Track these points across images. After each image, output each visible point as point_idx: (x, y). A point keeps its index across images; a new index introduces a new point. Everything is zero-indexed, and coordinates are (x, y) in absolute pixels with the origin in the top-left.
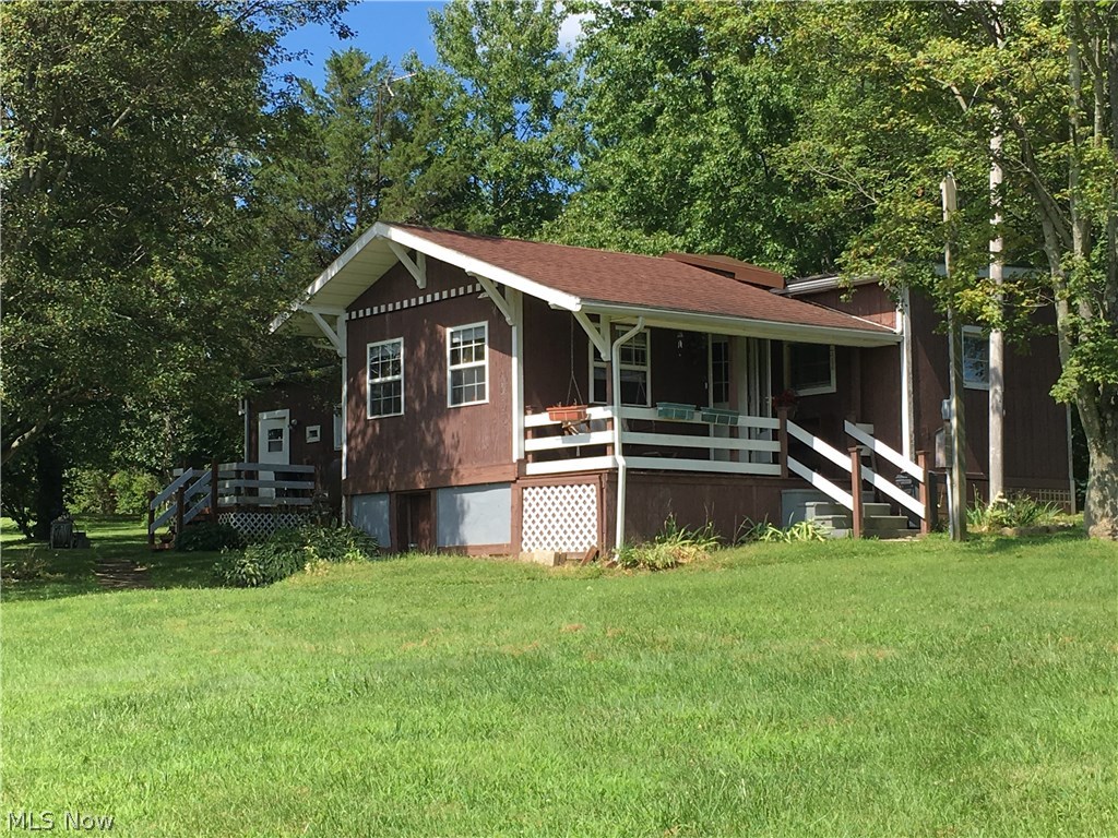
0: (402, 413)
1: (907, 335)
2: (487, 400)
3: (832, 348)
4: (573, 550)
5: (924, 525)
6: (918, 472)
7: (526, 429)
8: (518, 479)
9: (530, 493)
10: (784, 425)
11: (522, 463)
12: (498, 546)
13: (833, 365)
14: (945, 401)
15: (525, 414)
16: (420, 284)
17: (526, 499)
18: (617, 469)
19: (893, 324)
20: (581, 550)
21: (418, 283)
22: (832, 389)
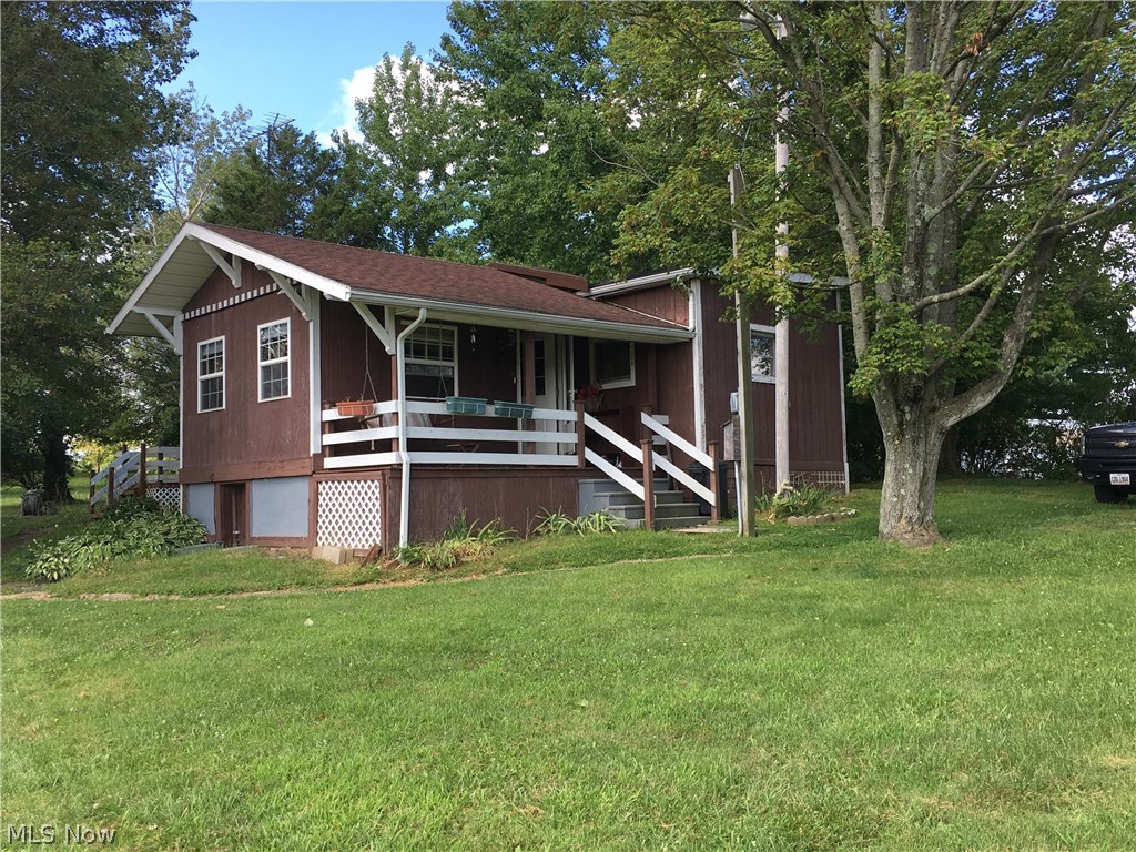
0: (224, 407)
1: (699, 332)
2: (289, 396)
3: (632, 345)
4: (360, 547)
5: (714, 513)
6: (708, 462)
7: (323, 423)
8: (314, 473)
9: (324, 488)
10: (581, 418)
11: (319, 458)
12: (298, 538)
13: (632, 361)
14: (733, 394)
15: (323, 409)
16: (236, 283)
17: (321, 494)
18: (401, 465)
19: (686, 322)
20: (367, 547)
21: (234, 282)
22: (632, 383)
